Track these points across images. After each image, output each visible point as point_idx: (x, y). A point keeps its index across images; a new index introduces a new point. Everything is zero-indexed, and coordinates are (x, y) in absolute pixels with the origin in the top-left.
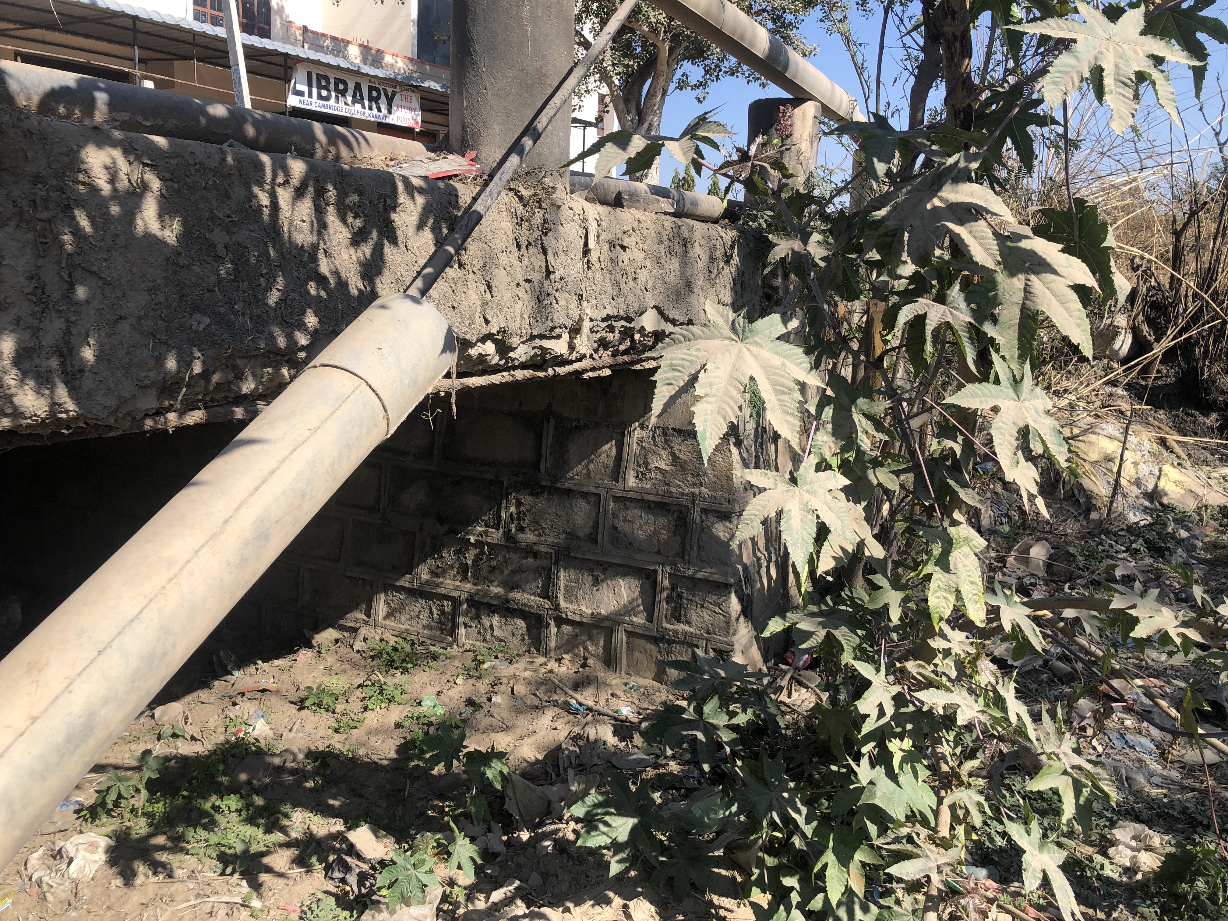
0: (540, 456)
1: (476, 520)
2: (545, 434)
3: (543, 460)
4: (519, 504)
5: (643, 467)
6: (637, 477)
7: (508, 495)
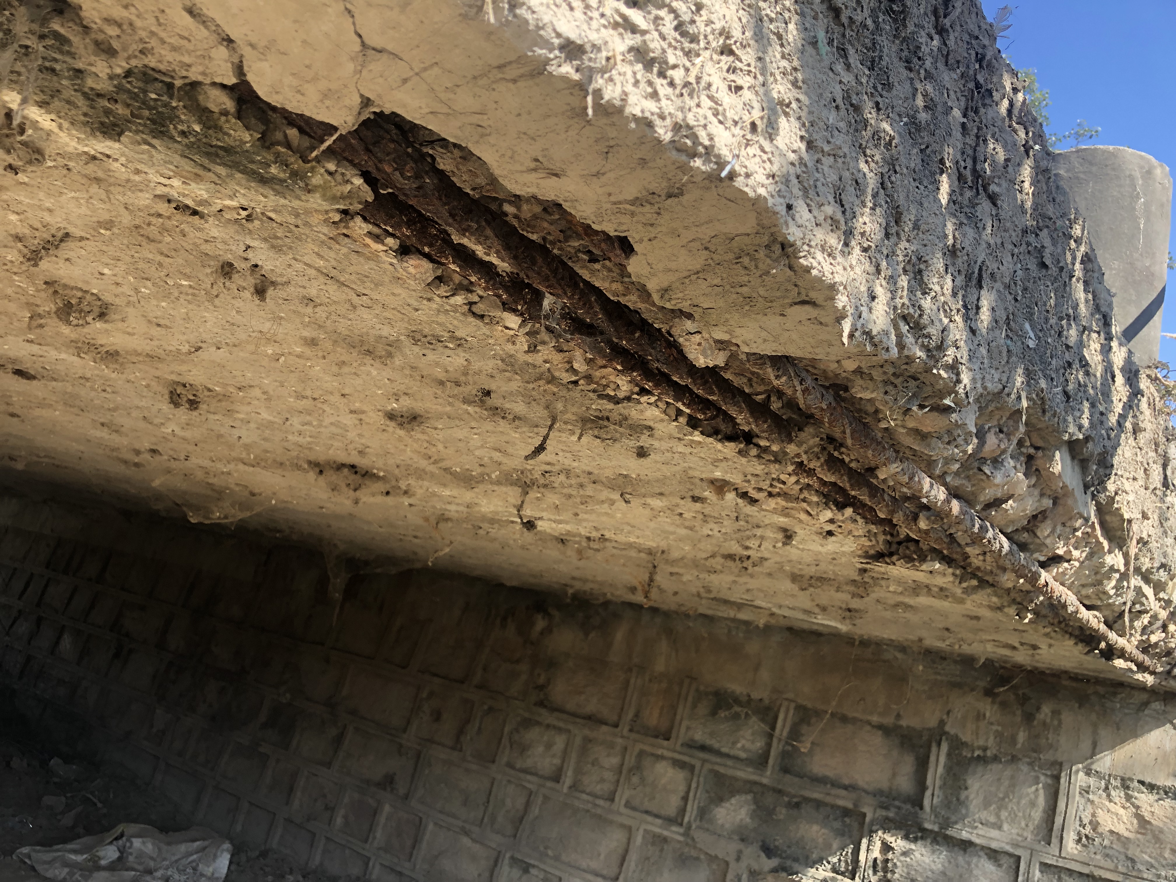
0: (922, 786)
1: (820, 861)
2: (933, 758)
3: (928, 793)
4: (886, 848)
5: (1088, 828)
6: (1079, 841)
7: (871, 833)
